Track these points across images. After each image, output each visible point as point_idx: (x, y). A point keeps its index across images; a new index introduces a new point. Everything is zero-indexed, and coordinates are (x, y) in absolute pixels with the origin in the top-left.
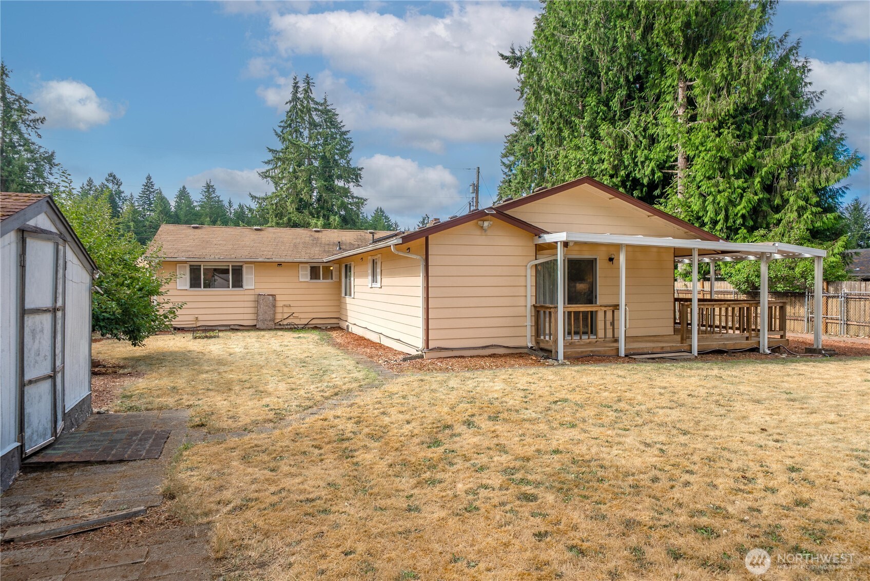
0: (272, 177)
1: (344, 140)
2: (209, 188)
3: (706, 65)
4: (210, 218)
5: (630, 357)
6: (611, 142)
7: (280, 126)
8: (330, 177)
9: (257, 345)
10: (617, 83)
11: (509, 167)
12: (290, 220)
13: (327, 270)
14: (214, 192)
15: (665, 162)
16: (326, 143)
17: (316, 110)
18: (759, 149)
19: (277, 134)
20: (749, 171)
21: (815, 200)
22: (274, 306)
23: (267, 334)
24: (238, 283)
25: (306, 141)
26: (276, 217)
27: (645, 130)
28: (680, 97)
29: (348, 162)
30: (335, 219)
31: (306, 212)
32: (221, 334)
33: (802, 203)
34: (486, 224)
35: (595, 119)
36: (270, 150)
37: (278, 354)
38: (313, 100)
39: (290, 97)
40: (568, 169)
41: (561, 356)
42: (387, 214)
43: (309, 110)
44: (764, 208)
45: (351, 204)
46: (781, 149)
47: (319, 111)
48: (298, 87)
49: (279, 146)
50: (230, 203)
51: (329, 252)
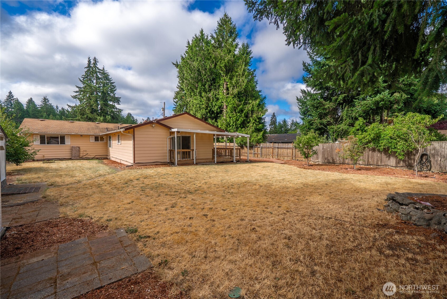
0: (78, 98)
1: (112, 86)
2: (45, 100)
3: (231, 79)
4: (47, 113)
5: (197, 164)
6: (205, 99)
7: (82, 77)
8: (106, 100)
9: (72, 164)
10: (207, 80)
11: (176, 102)
12: (87, 116)
13: (102, 139)
14: (48, 102)
15: (221, 106)
16: (104, 86)
17: (99, 72)
18: (244, 105)
19: (80, 80)
20: (242, 111)
21: (258, 120)
22: (79, 151)
23: (76, 161)
24: (63, 142)
25: (95, 84)
26: (81, 115)
27: (215, 95)
28: (225, 87)
29: (114, 95)
30: (109, 117)
31: (95, 114)
32: (55, 161)
33: (254, 121)
34: (153, 125)
35: (201, 90)
36: (77, 87)
37: (80, 167)
38: (98, 68)
39: (87, 66)
40: (193, 106)
41: (176, 164)
42: (133, 115)
43: (96, 72)
44: (245, 122)
45: (116, 111)
46: (249, 105)
47: (101, 73)
48: (91, 62)
49: (82, 86)
50: (57, 107)
51: (102, 131)
